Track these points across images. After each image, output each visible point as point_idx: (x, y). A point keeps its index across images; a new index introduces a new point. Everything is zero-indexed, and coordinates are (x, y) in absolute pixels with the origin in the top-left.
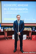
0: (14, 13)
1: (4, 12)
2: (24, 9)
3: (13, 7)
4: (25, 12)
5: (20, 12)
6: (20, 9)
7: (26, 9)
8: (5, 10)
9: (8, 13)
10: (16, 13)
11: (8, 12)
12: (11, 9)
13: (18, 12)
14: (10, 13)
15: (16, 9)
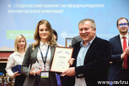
0: (50, 9)
10: (57, 9)
11: (22, 6)
14: (33, 9)
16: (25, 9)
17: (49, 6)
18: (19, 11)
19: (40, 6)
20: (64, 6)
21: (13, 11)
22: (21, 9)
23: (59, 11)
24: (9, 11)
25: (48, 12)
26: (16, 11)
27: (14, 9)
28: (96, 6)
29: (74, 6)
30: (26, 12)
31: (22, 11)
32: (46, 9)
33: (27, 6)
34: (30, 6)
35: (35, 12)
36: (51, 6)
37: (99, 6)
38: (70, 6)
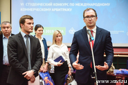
0: (59, 7)
1: (22, 4)
10: (66, 7)
11: (34, 5)
14: (43, 7)
16: (36, 7)
17: (58, 5)
19: (50, 4)
20: (72, 4)
21: (26, 9)
22: (33, 7)
23: (68, 10)
24: (21, 9)
25: (57, 10)
27: (27, 7)
28: (102, 5)
29: (82, 4)
30: (37, 10)
31: (34, 9)
32: (56, 7)
33: (38, 4)
34: (41, 4)
35: (46, 10)
36: (61, 5)
37: (105, 4)
38: (78, 4)
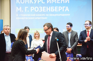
0: (39, 17)
1: (17, 15)
2: (60, 8)
3: (37, 5)
4: (63, 15)
5: (51, 15)
6: (51, 9)
7: (65, 9)
8: (19, 11)
9: (26, 17)
11: (24, 15)
12: (32, 8)
13: (47, 15)
14: (30, 17)
15: (43, 9)
18: (23, 18)
19: (34, 15)
23: (45, 18)
25: (38, 18)
26: (21, 18)
28: (65, 15)
30: (27, 18)
34: (29, 15)
35: (32, 18)
37: (67, 15)
